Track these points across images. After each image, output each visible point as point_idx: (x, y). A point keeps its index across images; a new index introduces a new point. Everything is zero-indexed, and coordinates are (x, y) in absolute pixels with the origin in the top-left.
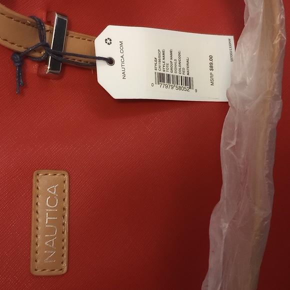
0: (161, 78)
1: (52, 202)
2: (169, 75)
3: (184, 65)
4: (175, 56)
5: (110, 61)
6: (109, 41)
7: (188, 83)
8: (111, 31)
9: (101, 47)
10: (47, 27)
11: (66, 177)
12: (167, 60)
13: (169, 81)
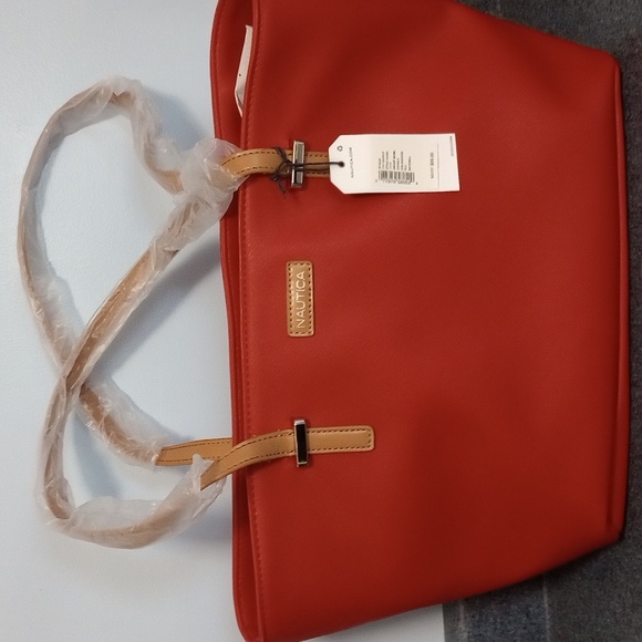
0: (384, 175)
1: (301, 284)
2: (391, 173)
3: (406, 162)
4: (398, 156)
5: (341, 164)
6: (340, 148)
7: (410, 177)
8: (343, 140)
9: (334, 153)
10: (288, 152)
11: (310, 266)
12: (391, 160)
13: (391, 176)
